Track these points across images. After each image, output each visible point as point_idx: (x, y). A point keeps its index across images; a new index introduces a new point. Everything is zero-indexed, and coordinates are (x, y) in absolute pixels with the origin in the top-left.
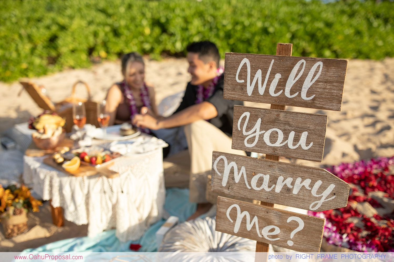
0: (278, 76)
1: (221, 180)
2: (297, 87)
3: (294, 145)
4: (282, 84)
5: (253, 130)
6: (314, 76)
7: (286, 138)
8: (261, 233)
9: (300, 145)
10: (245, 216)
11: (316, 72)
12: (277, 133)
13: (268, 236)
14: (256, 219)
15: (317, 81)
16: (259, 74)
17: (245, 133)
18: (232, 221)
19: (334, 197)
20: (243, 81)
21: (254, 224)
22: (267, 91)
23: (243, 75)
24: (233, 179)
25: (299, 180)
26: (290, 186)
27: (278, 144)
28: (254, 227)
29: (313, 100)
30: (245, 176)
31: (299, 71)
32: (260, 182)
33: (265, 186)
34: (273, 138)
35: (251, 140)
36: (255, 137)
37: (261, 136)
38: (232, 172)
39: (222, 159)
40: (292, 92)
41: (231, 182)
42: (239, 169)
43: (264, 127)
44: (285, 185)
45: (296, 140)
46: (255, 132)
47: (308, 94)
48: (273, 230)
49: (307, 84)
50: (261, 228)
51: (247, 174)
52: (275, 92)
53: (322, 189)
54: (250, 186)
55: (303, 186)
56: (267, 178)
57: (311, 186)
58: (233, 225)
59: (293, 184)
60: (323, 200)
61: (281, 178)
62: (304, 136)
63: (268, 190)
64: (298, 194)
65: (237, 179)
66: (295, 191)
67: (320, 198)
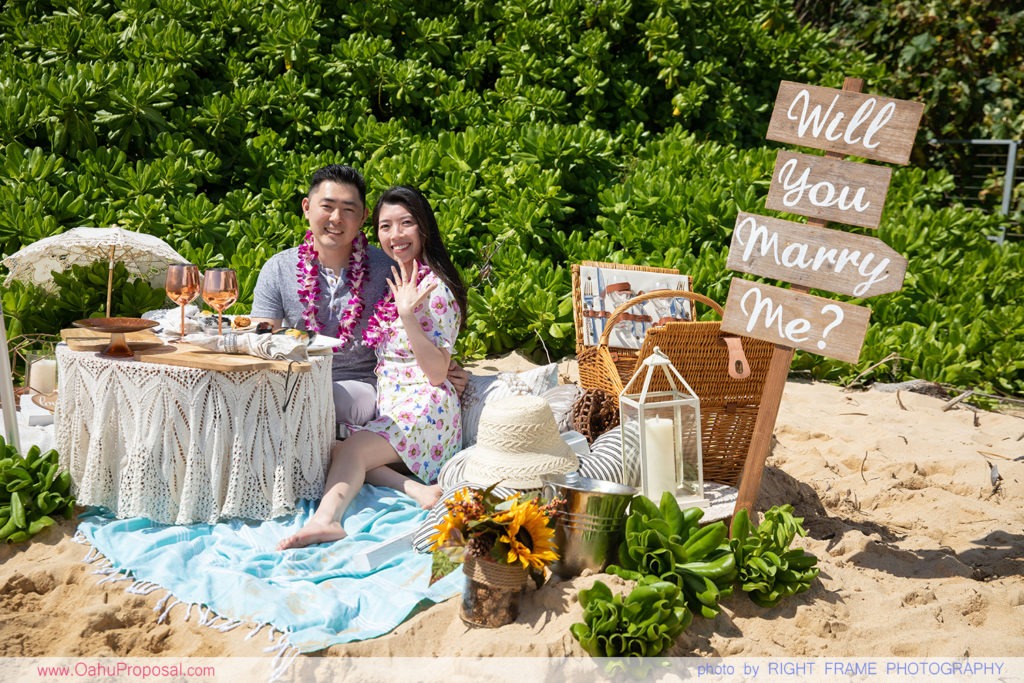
0: (840, 115)
1: (743, 251)
2: (860, 132)
3: (846, 205)
4: (842, 127)
5: (797, 183)
6: (883, 119)
7: (837, 196)
8: (784, 332)
9: (853, 206)
10: (766, 306)
11: (886, 115)
12: (827, 188)
13: (793, 335)
14: (780, 309)
15: (886, 126)
16: (818, 108)
17: (786, 187)
18: (747, 314)
19: (886, 276)
20: (796, 118)
21: (777, 318)
22: (822, 133)
23: (797, 111)
24: (759, 250)
25: (845, 252)
26: (832, 261)
27: (825, 204)
28: (776, 322)
29: (877, 148)
30: (776, 247)
31: (866, 112)
32: (795, 254)
33: (800, 261)
34: (821, 195)
35: (792, 198)
36: (798, 192)
37: (806, 192)
38: (759, 240)
39: (749, 222)
40: (854, 136)
41: (756, 255)
42: (769, 237)
43: (811, 181)
44: (827, 259)
45: (850, 198)
46: (800, 186)
47: (873, 140)
48: (800, 326)
49: (873, 129)
50: (785, 323)
51: (779, 243)
52: (833, 135)
53: (874, 264)
54: (780, 260)
55: (850, 261)
56: (804, 249)
57: (860, 261)
58: (747, 319)
59: (836, 258)
60: (871, 281)
61: (822, 250)
62: (861, 191)
63: (803, 266)
64: (841, 273)
65: (764, 250)
66: (838, 269)
67: (866, 279)
